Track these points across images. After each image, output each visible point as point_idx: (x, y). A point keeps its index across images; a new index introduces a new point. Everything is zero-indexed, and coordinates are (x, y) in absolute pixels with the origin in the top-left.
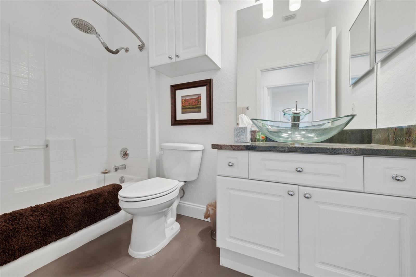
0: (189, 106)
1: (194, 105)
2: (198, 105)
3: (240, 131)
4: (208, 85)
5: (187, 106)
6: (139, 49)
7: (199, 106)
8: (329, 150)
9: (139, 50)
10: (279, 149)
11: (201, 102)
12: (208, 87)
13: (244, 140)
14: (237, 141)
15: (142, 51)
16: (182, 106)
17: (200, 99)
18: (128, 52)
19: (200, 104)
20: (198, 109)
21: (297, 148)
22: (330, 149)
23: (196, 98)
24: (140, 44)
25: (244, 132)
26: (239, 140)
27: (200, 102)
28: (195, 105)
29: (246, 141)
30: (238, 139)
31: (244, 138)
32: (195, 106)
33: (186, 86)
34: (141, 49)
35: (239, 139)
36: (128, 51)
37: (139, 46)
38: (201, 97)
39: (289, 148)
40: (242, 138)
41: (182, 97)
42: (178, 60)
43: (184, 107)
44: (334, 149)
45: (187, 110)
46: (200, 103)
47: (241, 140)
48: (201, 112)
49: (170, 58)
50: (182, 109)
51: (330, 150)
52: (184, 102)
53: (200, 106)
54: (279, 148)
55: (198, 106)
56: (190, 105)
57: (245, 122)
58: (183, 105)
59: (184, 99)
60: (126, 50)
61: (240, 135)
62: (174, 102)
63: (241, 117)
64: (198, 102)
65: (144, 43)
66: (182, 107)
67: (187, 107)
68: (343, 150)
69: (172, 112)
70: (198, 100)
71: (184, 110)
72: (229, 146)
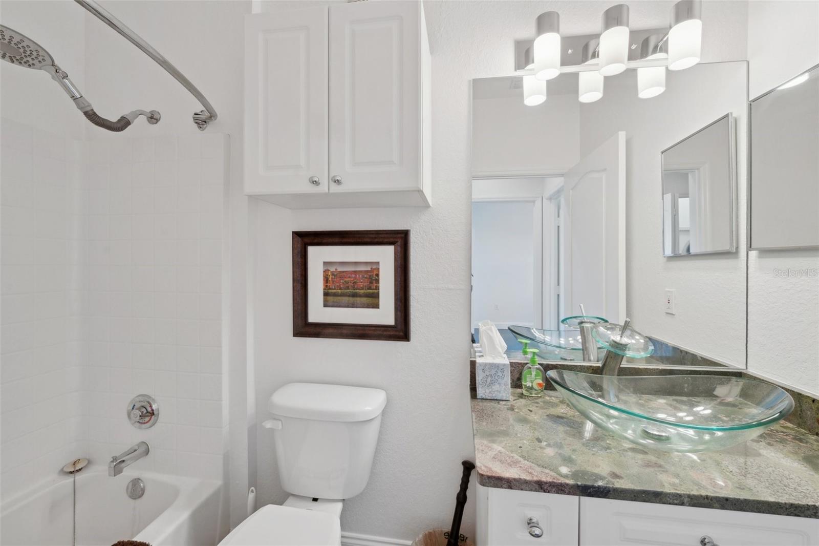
0: (345, 289)
1: (359, 289)
2: (370, 288)
3: (493, 372)
4: (399, 243)
5: (340, 289)
6: (196, 123)
7: (373, 293)
8: (784, 508)
9: (196, 124)
10: (669, 499)
11: (379, 283)
12: (399, 249)
13: (501, 395)
14: (484, 397)
15: (205, 128)
16: (326, 287)
17: (378, 275)
18: (156, 123)
19: (377, 288)
20: (372, 300)
21: (711, 500)
22: (787, 507)
23: (367, 272)
24: (199, 107)
25: (501, 375)
26: (490, 395)
27: (377, 281)
28: (362, 289)
29: (506, 396)
30: (488, 391)
31: (503, 389)
32: (362, 291)
33: (337, 240)
34: (203, 125)
35: (490, 392)
36: (157, 120)
37: (195, 114)
38: (379, 269)
39: (692, 499)
40: (496, 389)
41: (325, 263)
42: (335, 188)
43: (330, 291)
44: (796, 507)
45: (339, 298)
46: (375, 285)
47: (494, 395)
48: (378, 308)
49: (315, 183)
50: (326, 294)
51: (786, 509)
52: (332, 278)
53: (376, 291)
54: (669, 497)
55: (371, 291)
56: (348, 288)
57: (497, 347)
58: (328, 284)
59: (332, 269)
60: (152, 118)
61: (492, 383)
62: (302, 275)
63: (488, 334)
64: (371, 283)
65: (216, 113)
66: (324, 289)
67: (340, 291)
68: (815, 511)
69: (295, 302)
70: (370, 276)
71: (330, 298)
72: (534, 485)
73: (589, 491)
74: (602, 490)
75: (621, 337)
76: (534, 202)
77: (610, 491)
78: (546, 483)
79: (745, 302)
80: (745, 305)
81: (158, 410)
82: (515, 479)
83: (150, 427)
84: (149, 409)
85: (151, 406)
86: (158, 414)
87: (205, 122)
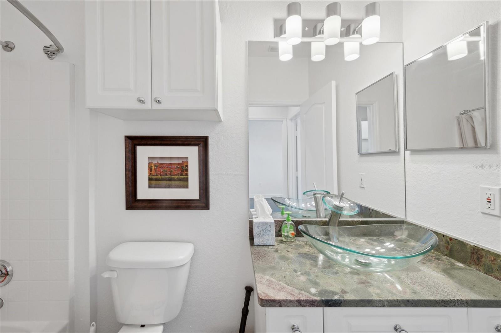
0: (164, 176)
1: (174, 176)
2: (182, 175)
3: (264, 227)
4: (201, 145)
5: (161, 175)
6: (46, 53)
7: (184, 178)
8: (439, 303)
9: (46, 55)
10: (376, 304)
11: (188, 171)
12: (201, 148)
13: (269, 242)
14: (259, 244)
15: (54, 58)
16: (150, 174)
17: (187, 166)
18: (11, 51)
19: (187, 175)
20: (184, 182)
21: (400, 302)
23: (179, 164)
24: (49, 42)
25: (269, 229)
26: (263, 242)
27: (187, 170)
28: (176, 175)
29: (273, 243)
30: (261, 240)
31: (270, 238)
32: (176, 177)
33: (157, 142)
34: (52, 55)
35: (263, 241)
36: (12, 49)
37: (45, 47)
38: (188, 162)
39: (389, 302)
40: (267, 239)
41: (149, 158)
42: (156, 106)
43: (153, 177)
44: (445, 302)
45: (160, 182)
46: (185, 172)
47: (265, 242)
48: (188, 188)
49: (142, 102)
50: (150, 179)
51: (440, 303)
52: (155, 168)
53: (186, 177)
54: (376, 303)
55: (183, 177)
56: (166, 175)
57: (267, 212)
58: (152, 173)
59: (155, 162)
60: (7, 46)
61: (264, 235)
62: (132, 166)
63: (261, 203)
64: (183, 171)
65: (62, 47)
66: (149, 176)
67: (160, 177)
68: (454, 303)
69: (127, 185)
70: (182, 166)
71: (154, 182)
72: (296, 303)
73: (329, 303)
74: (337, 302)
75: (340, 202)
76: (282, 121)
77: (342, 302)
78: (303, 301)
79: (404, 180)
80: (404, 182)
81: (12, 271)
82: (283, 300)
83: (5, 285)
84: (4, 271)
85: (6, 269)
86: (12, 275)
87: (54, 54)
